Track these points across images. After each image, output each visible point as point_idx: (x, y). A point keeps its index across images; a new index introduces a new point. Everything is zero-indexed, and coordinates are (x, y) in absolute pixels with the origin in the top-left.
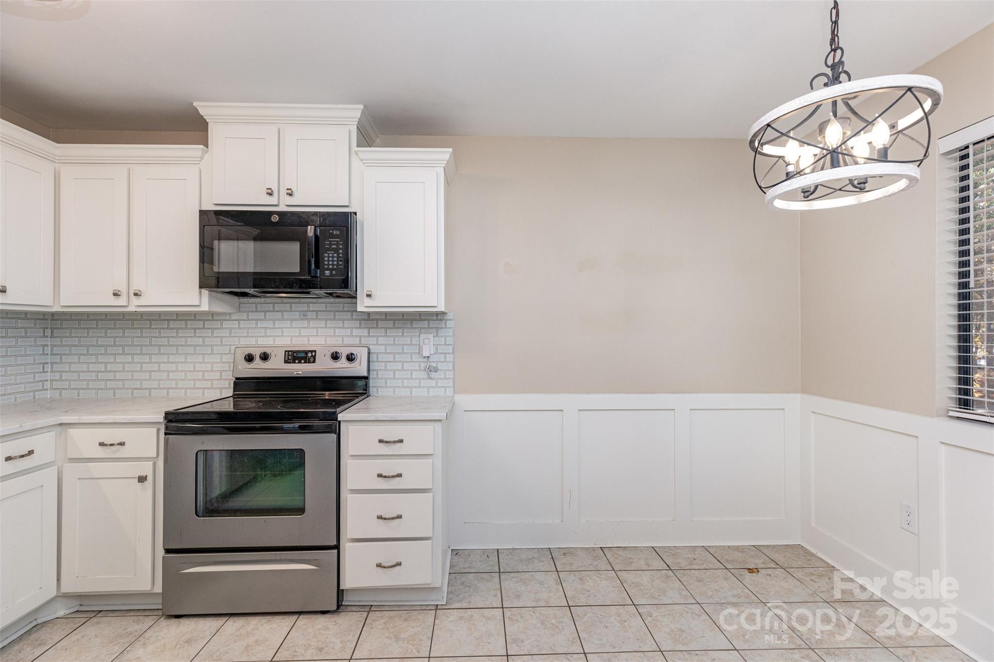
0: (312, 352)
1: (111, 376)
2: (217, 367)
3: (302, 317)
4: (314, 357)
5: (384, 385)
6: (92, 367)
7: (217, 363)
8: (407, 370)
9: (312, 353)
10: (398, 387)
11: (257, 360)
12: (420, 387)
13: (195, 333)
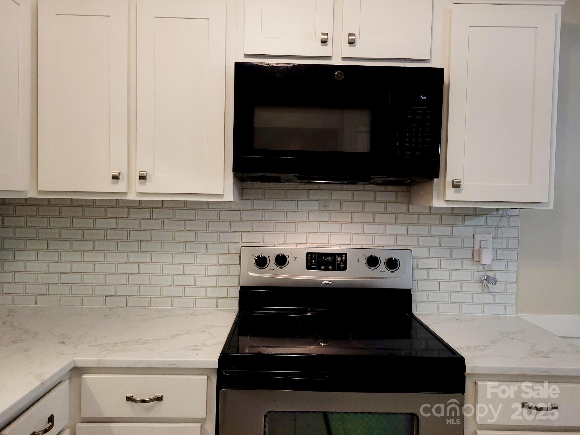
0: (341, 255)
1: (78, 279)
2: (212, 270)
3: (322, 208)
4: (345, 262)
5: (425, 299)
6: (53, 267)
7: (212, 265)
8: (456, 281)
9: (341, 257)
10: (443, 302)
11: (272, 264)
12: (471, 303)
13: (185, 225)
